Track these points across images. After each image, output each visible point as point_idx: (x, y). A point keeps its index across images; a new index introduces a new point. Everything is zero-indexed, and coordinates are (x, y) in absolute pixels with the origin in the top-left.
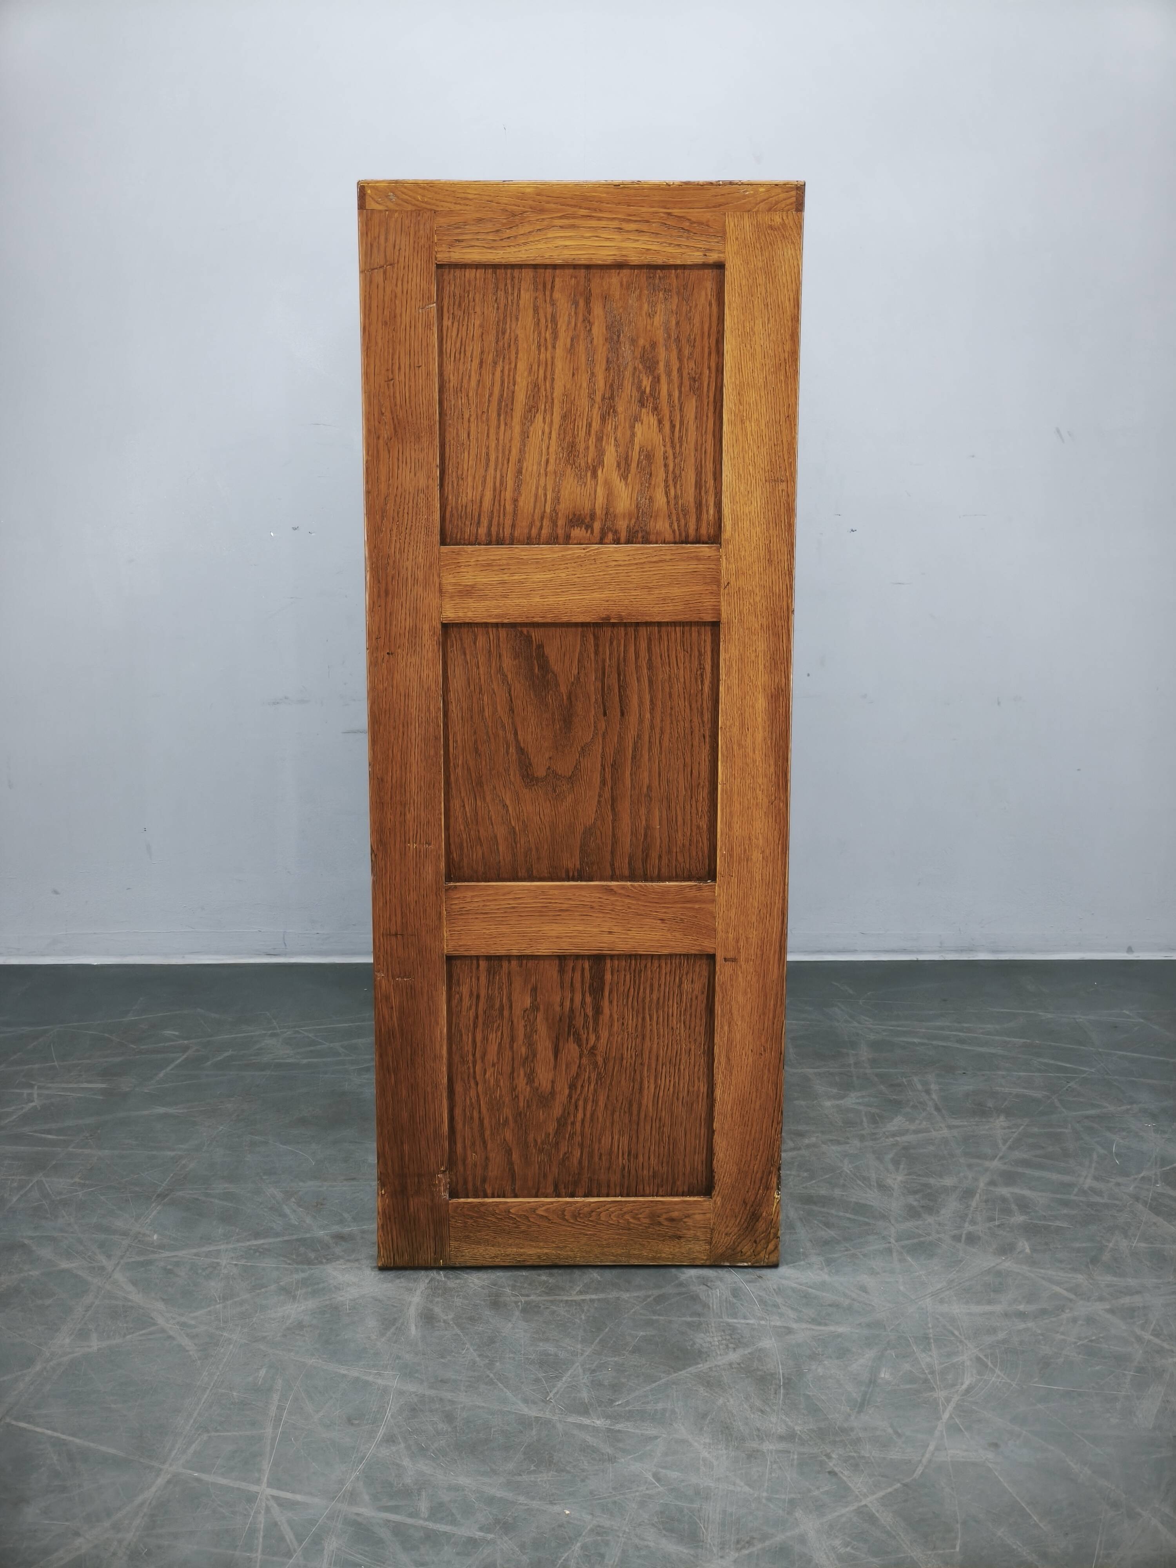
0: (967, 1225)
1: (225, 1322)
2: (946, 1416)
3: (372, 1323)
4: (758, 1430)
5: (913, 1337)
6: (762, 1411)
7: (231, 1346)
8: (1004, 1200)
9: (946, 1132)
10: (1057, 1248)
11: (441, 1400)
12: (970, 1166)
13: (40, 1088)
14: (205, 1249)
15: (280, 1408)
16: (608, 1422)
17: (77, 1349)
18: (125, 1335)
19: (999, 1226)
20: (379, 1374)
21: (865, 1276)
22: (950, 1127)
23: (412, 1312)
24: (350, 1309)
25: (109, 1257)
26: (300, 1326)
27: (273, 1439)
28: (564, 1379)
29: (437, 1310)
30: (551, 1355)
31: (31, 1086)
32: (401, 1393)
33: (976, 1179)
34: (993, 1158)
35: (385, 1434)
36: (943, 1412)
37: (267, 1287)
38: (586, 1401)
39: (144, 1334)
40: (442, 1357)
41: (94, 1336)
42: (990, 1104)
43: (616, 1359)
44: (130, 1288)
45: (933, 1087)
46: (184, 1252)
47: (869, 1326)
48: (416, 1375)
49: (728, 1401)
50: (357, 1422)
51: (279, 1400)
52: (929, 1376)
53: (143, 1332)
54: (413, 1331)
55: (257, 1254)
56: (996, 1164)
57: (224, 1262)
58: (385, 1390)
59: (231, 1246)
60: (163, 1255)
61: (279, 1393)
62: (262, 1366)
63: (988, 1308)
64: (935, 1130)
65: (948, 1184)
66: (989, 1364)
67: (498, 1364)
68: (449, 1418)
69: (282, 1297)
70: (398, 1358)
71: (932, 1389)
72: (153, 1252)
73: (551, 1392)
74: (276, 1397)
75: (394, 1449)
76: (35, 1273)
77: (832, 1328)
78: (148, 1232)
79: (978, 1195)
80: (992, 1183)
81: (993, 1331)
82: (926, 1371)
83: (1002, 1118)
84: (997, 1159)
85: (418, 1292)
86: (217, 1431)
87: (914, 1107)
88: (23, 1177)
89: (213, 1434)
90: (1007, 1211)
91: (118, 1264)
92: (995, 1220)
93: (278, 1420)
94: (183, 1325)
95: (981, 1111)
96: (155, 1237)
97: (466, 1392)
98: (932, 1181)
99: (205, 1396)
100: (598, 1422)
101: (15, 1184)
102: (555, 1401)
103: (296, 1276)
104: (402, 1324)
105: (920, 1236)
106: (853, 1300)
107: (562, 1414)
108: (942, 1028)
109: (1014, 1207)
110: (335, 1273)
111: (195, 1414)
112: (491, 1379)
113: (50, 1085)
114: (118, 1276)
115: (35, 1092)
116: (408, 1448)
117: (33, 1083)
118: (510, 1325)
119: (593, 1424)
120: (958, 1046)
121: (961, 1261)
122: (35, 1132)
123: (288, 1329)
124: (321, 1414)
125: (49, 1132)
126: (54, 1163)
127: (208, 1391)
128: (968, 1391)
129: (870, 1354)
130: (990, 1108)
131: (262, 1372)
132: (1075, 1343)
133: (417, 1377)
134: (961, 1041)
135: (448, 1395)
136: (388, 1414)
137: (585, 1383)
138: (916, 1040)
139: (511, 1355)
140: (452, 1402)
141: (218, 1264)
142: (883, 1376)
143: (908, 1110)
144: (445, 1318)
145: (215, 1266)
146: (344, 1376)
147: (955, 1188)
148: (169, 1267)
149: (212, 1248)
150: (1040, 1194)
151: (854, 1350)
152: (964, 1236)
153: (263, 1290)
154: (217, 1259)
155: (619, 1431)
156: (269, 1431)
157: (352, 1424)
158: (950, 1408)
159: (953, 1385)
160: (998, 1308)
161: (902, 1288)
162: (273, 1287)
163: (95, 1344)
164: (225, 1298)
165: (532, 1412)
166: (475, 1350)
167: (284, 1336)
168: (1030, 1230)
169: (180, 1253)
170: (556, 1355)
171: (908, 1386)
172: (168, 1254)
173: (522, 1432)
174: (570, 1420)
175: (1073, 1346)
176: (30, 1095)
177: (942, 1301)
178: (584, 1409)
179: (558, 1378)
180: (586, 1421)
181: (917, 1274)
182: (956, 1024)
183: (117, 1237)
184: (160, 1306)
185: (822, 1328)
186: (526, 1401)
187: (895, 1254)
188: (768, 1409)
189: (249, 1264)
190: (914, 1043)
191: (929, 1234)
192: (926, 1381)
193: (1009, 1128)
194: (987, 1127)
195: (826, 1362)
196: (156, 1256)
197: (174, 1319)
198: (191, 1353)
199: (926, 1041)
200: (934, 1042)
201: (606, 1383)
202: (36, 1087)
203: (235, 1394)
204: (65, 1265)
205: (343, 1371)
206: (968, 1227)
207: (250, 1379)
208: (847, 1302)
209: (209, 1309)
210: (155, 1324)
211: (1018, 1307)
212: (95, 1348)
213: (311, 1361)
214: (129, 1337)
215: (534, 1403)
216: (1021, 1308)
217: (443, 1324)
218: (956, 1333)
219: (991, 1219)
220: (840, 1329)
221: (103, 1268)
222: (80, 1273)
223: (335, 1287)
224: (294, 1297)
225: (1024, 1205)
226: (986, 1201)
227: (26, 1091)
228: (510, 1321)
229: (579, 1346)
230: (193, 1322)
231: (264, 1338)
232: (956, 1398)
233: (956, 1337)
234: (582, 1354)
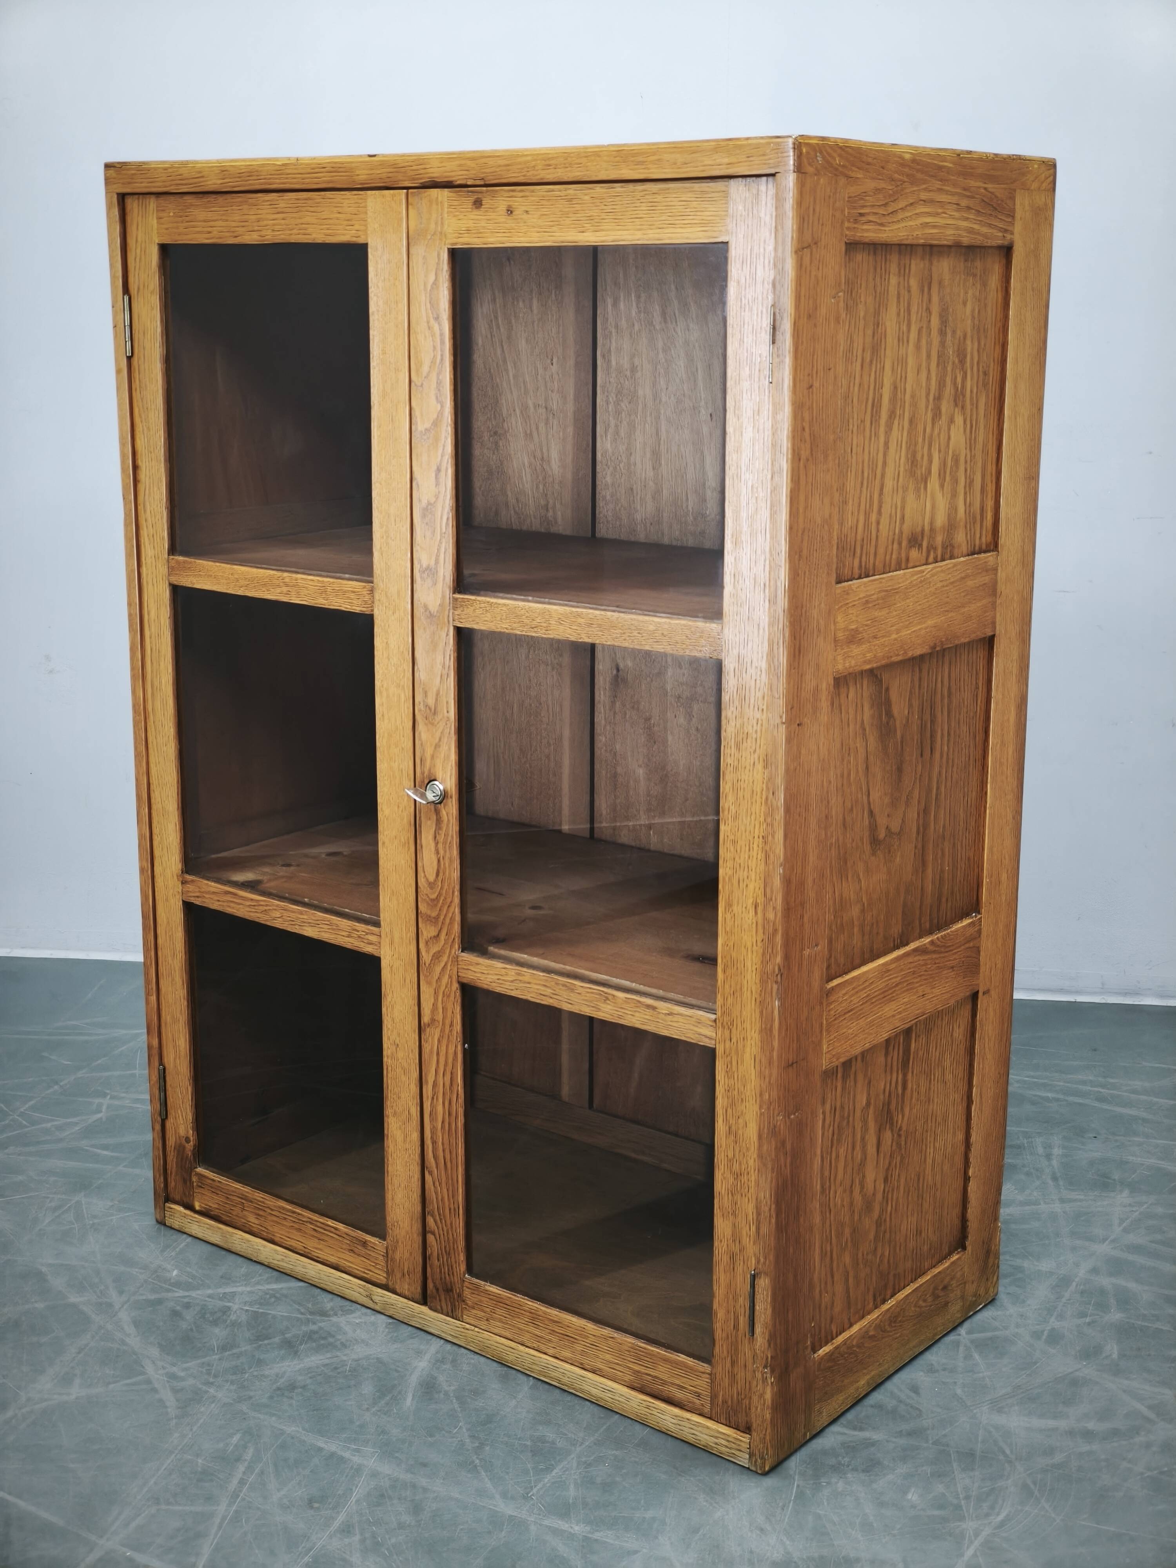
0: (1053, 1319)
1: (215, 1376)
2: (969, 1553)
3: (368, 1389)
4: (751, 1552)
5: (957, 1452)
6: (762, 1530)
7: (213, 1405)
8: (1102, 1292)
9: (1057, 1207)
10: (1149, 1355)
11: (414, 1486)
12: (1074, 1249)
13: (112, 1098)
14: (221, 1290)
15: (242, 1482)
16: (588, 1528)
17: (55, 1396)
18: (109, 1383)
19: (1089, 1324)
20: (358, 1451)
21: (922, 1373)
22: (1062, 1201)
23: (414, 1380)
24: (349, 1371)
25: (121, 1292)
26: (292, 1387)
27: (224, 1518)
28: (555, 1471)
29: (441, 1378)
30: (548, 1442)
31: (105, 1095)
32: (374, 1475)
33: (1077, 1265)
34: (1104, 1240)
35: (343, 1522)
36: (968, 1548)
37: (270, 1338)
38: (571, 1501)
39: (127, 1385)
40: (431, 1436)
41: (77, 1381)
42: (1116, 1176)
43: (617, 1453)
44: (131, 1329)
45: (1056, 1151)
46: (199, 1292)
47: (910, 1434)
48: (397, 1455)
49: (727, 1514)
50: (316, 1505)
51: (244, 1473)
52: (963, 1502)
53: (128, 1381)
54: (409, 1401)
55: (273, 1300)
56: (1104, 1249)
57: (235, 1307)
58: (358, 1470)
59: (248, 1289)
60: (177, 1295)
61: (246, 1464)
62: (238, 1431)
63: (1051, 1423)
64: (1045, 1203)
65: (1044, 1269)
66: (1036, 1493)
67: (487, 1448)
68: (416, 1509)
69: (283, 1352)
70: (384, 1432)
71: (962, 1518)
72: (168, 1291)
73: (535, 1486)
74: (241, 1468)
75: (347, 1541)
76: (40, 1306)
77: (866, 1434)
78: (169, 1267)
79: (1074, 1284)
80: (1095, 1271)
81: (1050, 1451)
82: (961, 1496)
83: (1126, 1192)
84: (1107, 1242)
85: (427, 1357)
86: (169, 1503)
87: (1028, 1174)
88: (63, 1197)
89: (163, 1507)
90: (1103, 1307)
91: (128, 1300)
92: (1086, 1316)
93: (235, 1496)
94: (173, 1377)
95: (1104, 1184)
96: (175, 1273)
97: (443, 1480)
98: (1026, 1264)
99: (169, 1461)
100: (576, 1528)
101: (53, 1204)
102: (537, 1499)
103: (304, 1328)
104: (400, 1393)
105: (996, 1329)
106: (901, 1401)
107: (540, 1515)
108: (1084, 1083)
109: (1112, 1301)
110: (347, 1328)
111: (152, 1482)
112: (476, 1466)
113: (123, 1095)
114: (124, 1316)
115: (106, 1101)
116: (363, 1541)
117: (108, 1091)
118: (513, 1403)
119: (570, 1530)
120: (1097, 1104)
121: (1035, 1363)
122: (93, 1146)
123: (279, 1389)
124: (282, 1493)
125: (106, 1147)
126: (100, 1182)
127: (173, 1456)
128: (1002, 1524)
129: (903, 1469)
130: (1114, 1180)
131: (235, 1439)
132: (1142, 1474)
133: (397, 1457)
134: (1101, 1099)
135: (423, 1482)
136: (353, 1499)
137: (575, 1479)
138: (1050, 1095)
139: (506, 1439)
140: (425, 1490)
141: (229, 1308)
142: (910, 1497)
143: (1023, 1177)
144: (447, 1389)
145: (226, 1311)
146: (320, 1449)
147: (1051, 1273)
148: (178, 1308)
149: (228, 1290)
150: (1146, 1288)
151: (886, 1463)
152: (1046, 1333)
153: (266, 1342)
154: (229, 1302)
155: (596, 1540)
156: (222, 1508)
157: (312, 1507)
158: (977, 1543)
159: (987, 1515)
160: (1063, 1424)
161: (959, 1391)
162: (277, 1340)
163: (76, 1392)
164: (224, 1348)
165: (507, 1509)
166: (468, 1430)
167: (271, 1397)
168: (1124, 1331)
169: (194, 1294)
170: (553, 1443)
171: (936, 1513)
172: (181, 1293)
173: (489, 1532)
174: (546, 1522)
175: (1139, 1477)
176: (100, 1105)
177: (1000, 1411)
178: (564, 1511)
179: (549, 1469)
180: (563, 1525)
181: (981, 1375)
182: (1100, 1079)
183: (137, 1270)
184: (155, 1352)
185: (856, 1433)
186: (504, 1495)
187: (961, 1349)
188: (769, 1528)
189: (261, 1311)
190: (1047, 1099)
191: (1006, 1328)
192: (958, 1507)
193: (1130, 1205)
194: (1105, 1203)
195: (849, 1475)
196: (170, 1295)
197: (164, 1368)
198: (169, 1410)
199: (1061, 1096)
200: (1071, 1099)
201: (599, 1480)
202: (109, 1097)
203: (200, 1461)
204: (73, 1299)
205: (321, 1444)
206: (1053, 1323)
207: (221, 1445)
208: (894, 1402)
209: (203, 1360)
210: (144, 1373)
211: (1086, 1425)
212: (73, 1397)
213: (291, 1429)
214: (111, 1386)
215: (513, 1498)
216: (1091, 1425)
217: (442, 1396)
218: (1008, 1452)
219: (1083, 1315)
220: (875, 1436)
221: (110, 1305)
222: (85, 1308)
223: (342, 1343)
224: (296, 1353)
225: (1125, 1300)
226: (1082, 1292)
227: (97, 1101)
228: (515, 1398)
229: (581, 1435)
230: (182, 1374)
231: (250, 1398)
232: (987, 1531)
233: (1006, 1455)
234: (582, 1444)
